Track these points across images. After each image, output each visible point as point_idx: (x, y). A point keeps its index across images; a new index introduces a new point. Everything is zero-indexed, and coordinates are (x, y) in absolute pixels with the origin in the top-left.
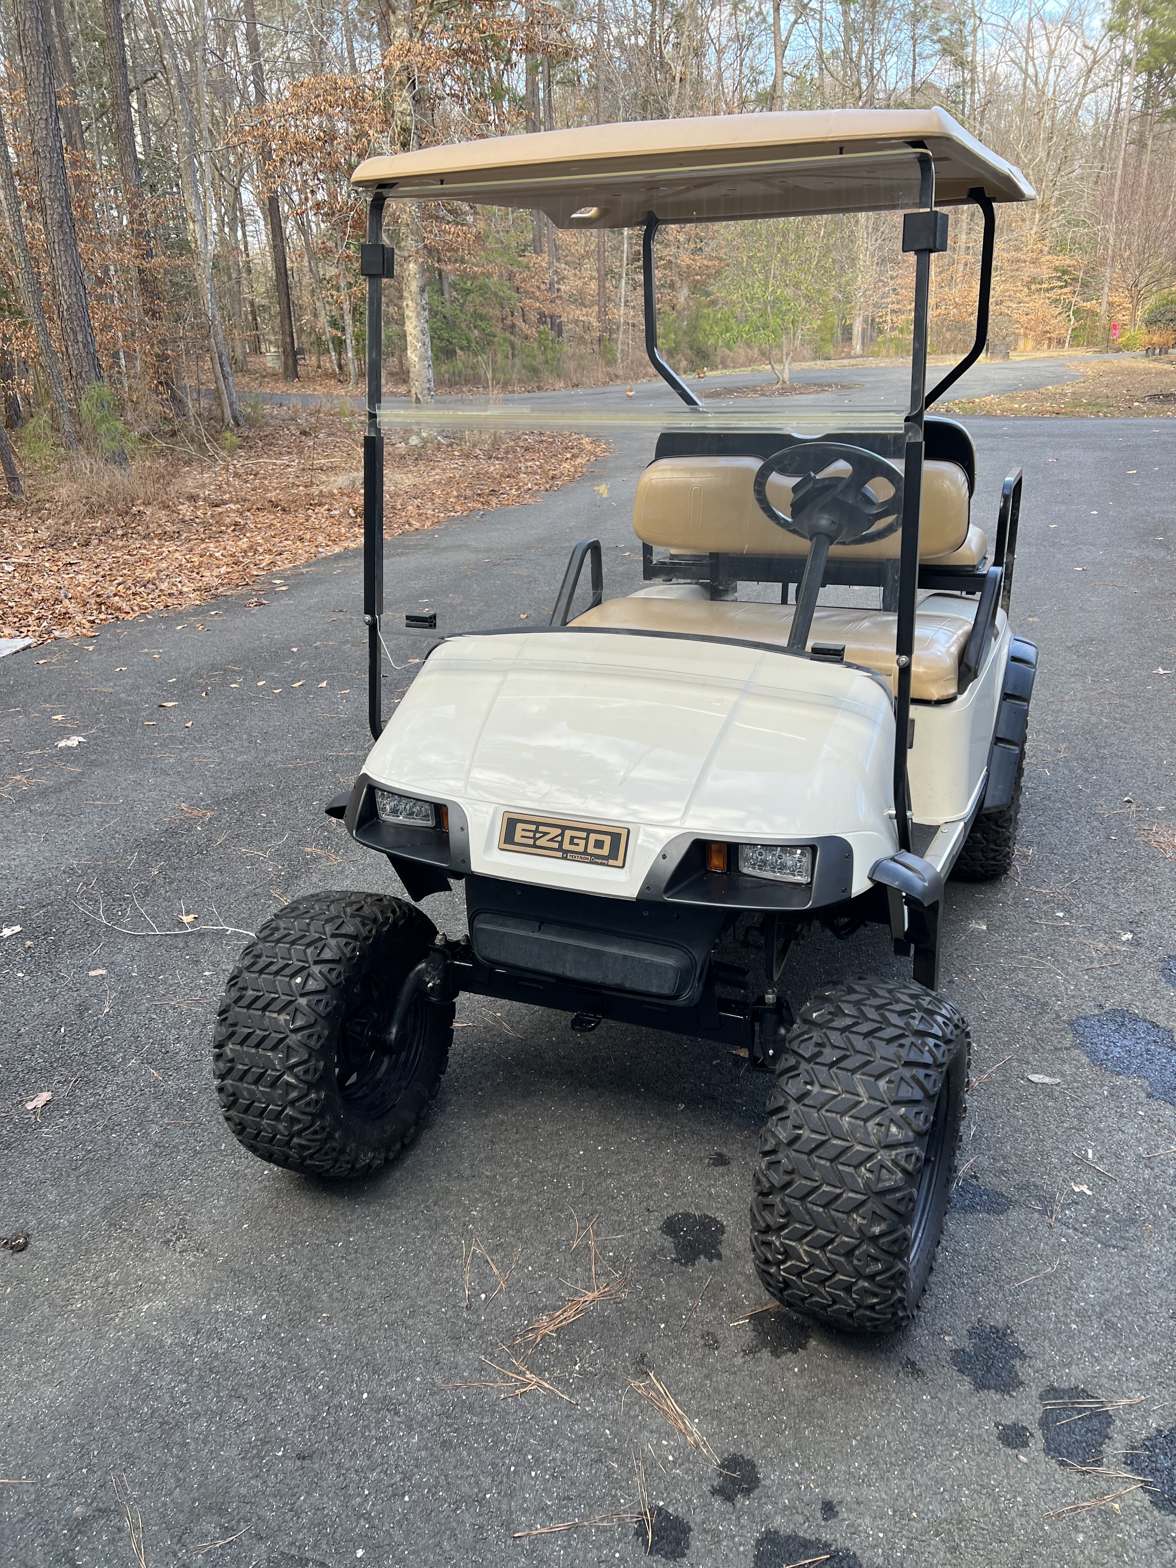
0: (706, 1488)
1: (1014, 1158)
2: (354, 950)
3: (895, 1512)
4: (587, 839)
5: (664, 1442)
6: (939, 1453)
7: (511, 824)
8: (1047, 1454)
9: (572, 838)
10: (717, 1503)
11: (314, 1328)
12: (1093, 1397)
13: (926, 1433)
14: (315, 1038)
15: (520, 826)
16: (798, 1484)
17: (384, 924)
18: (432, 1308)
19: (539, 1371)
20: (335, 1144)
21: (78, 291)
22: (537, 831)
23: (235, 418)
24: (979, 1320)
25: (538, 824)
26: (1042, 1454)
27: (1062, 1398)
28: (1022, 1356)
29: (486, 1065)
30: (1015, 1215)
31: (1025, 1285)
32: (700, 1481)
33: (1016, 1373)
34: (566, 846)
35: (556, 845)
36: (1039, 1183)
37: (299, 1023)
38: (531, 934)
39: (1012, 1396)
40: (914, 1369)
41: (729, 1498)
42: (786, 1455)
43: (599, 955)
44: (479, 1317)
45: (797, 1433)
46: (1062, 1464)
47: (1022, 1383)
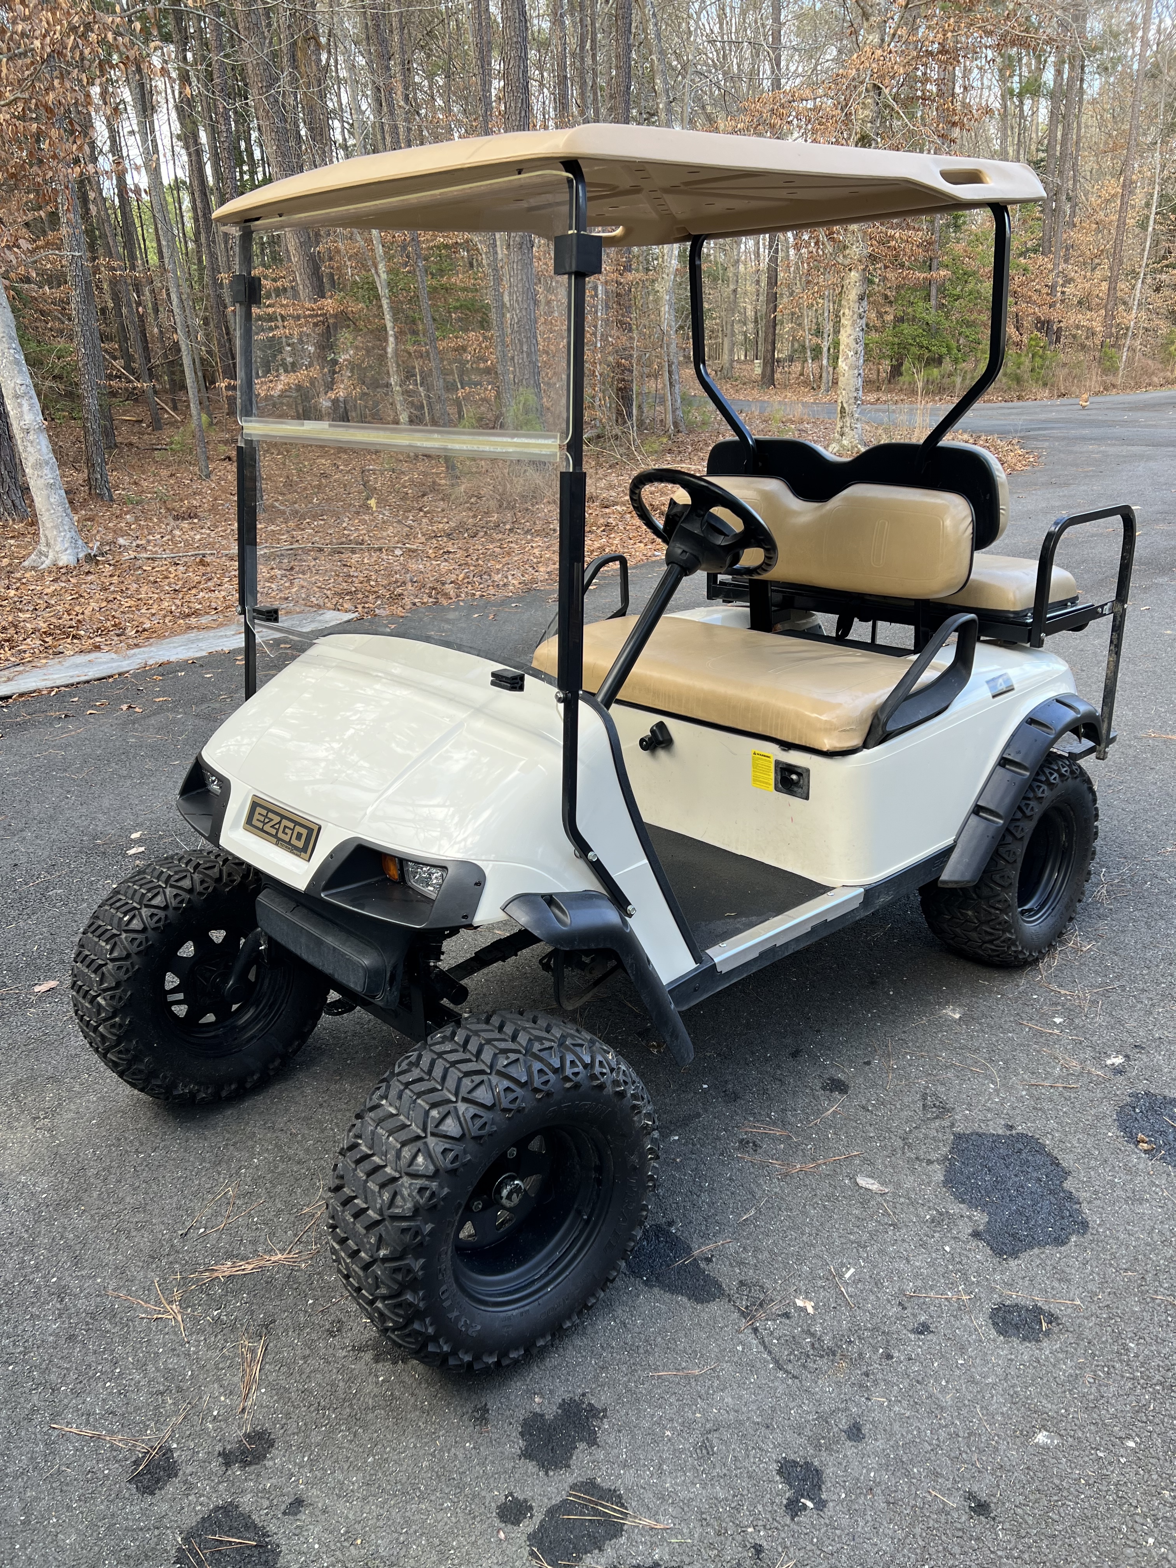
0: (219, 1448)
1: (766, 1254)
2: (182, 902)
3: (347, 1532)
4: (293, 830)
5: (222, 1398)
6: (433, 1498)
7: (254, 807)
8: (529, 1539)
9: (285, 827)
10: (215, 1465)
11: (67, 1216)
12: (622, 1506)
13: (438, 1477)
14: (124, 969)
15: (258, 810)
16: (292, 1475)
17: (226, 885)
18: (157, 1228)
19: (184, 1303)
22: (266, 816)
23: (676, 424)
24: (584, 1395)
25: (268, 810)
26: (524, 1538)
27: (592, 1496)
28: (592, 1441)
30: (715, 1307)
31: (659, 1377)
32: (220, 1440)
33: (572, 1455)
34: (280, 835)
36: (768, 1284)
37: (115, 954)
39: (547, 1474)
40: (482, 1416)
41: (228, 1464)
42: (304, 1448)
44: (184, 1246)
45: (332, 1431)
46: (532, 1554)
47: (569, 1467)
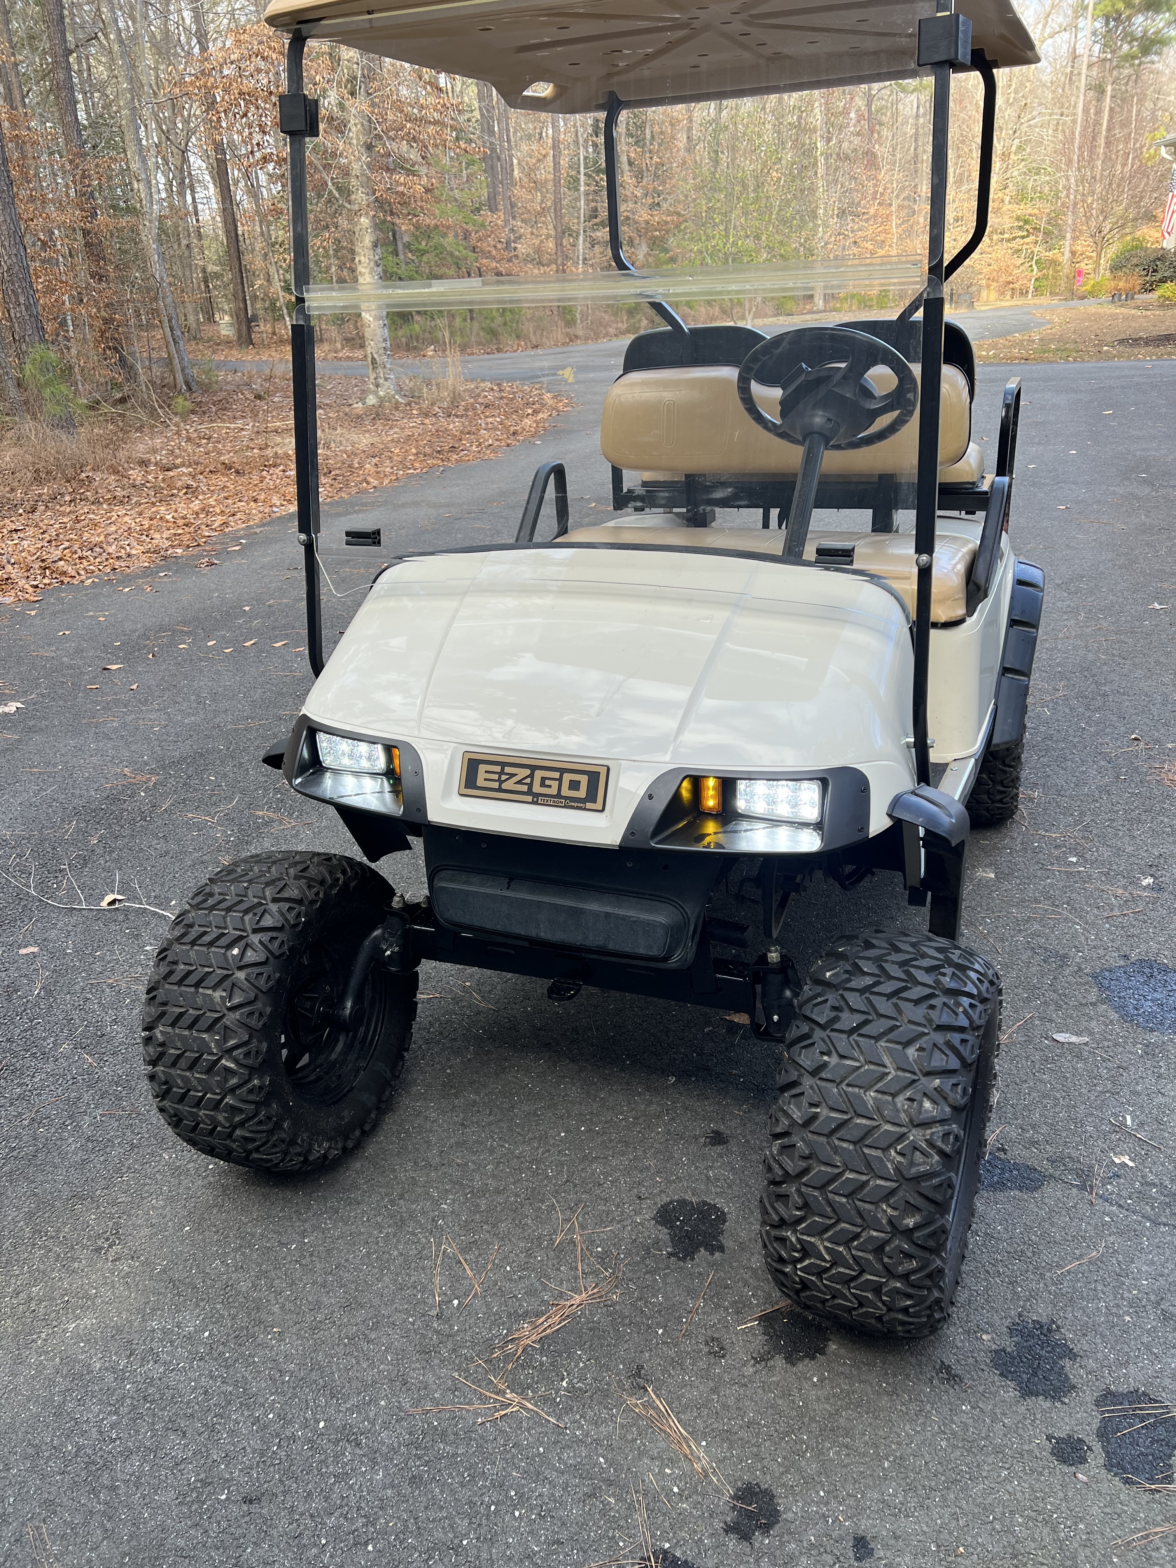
0: (719, 1525)
1: (1045, 1127)
2: (298, 915)
3: (938, 1546)
4: (560, 780)
5: (668, 1471)
6: (984, 1474)
7: (472, 765)
8: (1109, 1471)
9: (543, 779)
10: (732, 1543)
11: (263, 1345)
12: (1156, 1401)
13: (969, 1451)
14: (256, 1015)
15: (482, 768)
16: (825, 1517)
17: (332, 886)
18: (398, 1318)
19: (521, 1389)
20: (283, 1135)
21: (18, 250)
22: (502, 772)
23: (187, 384)
24: (1020, 1315)
25: (503, 765)
26: (1103, 1471)
27: (1121, 1404)
28: (1072, 1355)
29: (455, 1040)
30: (1051, 1192)
31: (1069, 1272)
32: (711, 1516)
33: (1066, 1375)
34: (537, 788)
35: (525, 788)
36: (1075, 1154)
37: (236, 1000)
38: (499, 892)
39: (1063, 1403)
40: (950, 1376)
41: (746, 1537)
42: (810, 1482)
43: (576, 913)
44: (451, 1327)
45: (820, 1454)
46: (1127, 1481)
47: (1074, 1387)
